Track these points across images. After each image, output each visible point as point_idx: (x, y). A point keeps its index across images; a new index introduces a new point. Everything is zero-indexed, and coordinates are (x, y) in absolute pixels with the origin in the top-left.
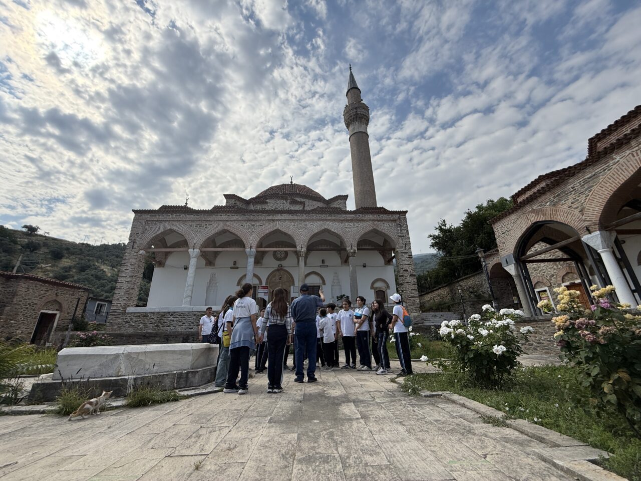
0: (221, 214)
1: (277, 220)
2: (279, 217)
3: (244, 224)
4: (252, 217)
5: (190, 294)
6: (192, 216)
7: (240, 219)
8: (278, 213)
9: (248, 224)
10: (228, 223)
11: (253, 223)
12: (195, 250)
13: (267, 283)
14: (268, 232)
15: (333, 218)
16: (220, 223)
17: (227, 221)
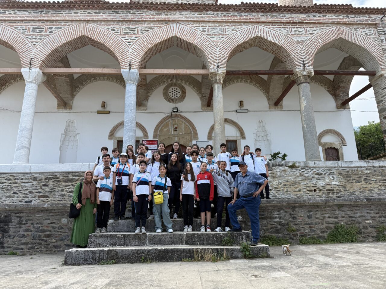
0: (76, 10)
1: (174, 21)
2: (176, 16)
3: (117, 27)
4: (130, 17)
5: (25, 143)
6: (27, 13)
7: (109, 19)
8: (175, 10)
9: (125, 26)
10: (90, 26)
11: (132, 26)
12: (33, 70)
13: (155, 135)
14: (158, 41)
15: (270, 19)
16: (76, 24)
17: (88, 21)
